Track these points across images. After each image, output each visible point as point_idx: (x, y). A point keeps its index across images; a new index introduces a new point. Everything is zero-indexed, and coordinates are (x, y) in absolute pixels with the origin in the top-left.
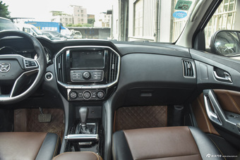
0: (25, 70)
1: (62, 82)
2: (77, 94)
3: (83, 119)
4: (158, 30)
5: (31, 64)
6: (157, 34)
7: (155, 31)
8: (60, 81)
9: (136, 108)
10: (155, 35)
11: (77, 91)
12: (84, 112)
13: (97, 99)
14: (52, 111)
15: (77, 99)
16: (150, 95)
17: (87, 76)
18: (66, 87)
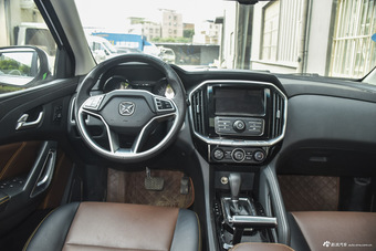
0: (156, 114)
1: (202, 134)
2: (224, 153)
3: (235, 191)
4: (305, 52)
5: (165, 105)
6: (303, 59)
7: (299, 54)
8: (198, 132)
9: (288, 177)
10: (299, 60)
11: (224, 149)
12: (236, 181)
13: (253, 162)
14: (162, 173)
15: (223, 161)
16: (325, 159)
17: (241, 126)
18: (208, 141)
